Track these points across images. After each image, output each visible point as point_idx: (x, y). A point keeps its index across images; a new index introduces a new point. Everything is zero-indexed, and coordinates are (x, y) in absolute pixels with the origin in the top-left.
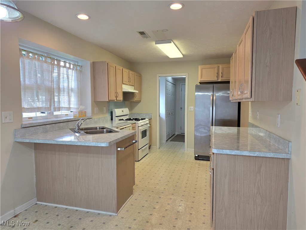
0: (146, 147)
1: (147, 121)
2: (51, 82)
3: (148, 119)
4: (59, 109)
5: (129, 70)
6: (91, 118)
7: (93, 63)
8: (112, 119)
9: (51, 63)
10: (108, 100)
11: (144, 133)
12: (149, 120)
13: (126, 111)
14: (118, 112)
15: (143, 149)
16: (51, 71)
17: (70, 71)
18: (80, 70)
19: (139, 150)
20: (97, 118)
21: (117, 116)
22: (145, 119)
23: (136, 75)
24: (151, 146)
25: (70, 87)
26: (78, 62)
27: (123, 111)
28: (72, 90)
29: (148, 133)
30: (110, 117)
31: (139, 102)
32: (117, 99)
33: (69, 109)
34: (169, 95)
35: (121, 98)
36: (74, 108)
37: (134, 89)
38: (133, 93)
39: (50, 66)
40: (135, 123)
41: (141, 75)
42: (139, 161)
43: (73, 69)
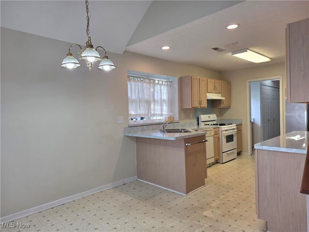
0: (233, 152)
1: (234, 126)
2: (149, 96)
4: (154, 115)
5: (214, 80)
6: (178, 122)
7: (181, 78)
8: (198, 124)
9: (149, 83)
10: (191, 108)
11: (230, 138)
12: (236, 125)
13: (213, 117)
14: (203, 117)
15: (228, 152)
16: (149, 88)
17: (162, 87)
18: (170, 85)
19: (223, 153)
20: (183, 123)
21: (202, 121)
22: (232, 124)
23: (223, 83)
24: (242, 152)
25: (163, 98)
26: (169, 79)
27: (209, 117)
28: (164, 100)
29: (235, 138)
30: (196, 122)
31: (229, 108)
32: (201, 106)
33: (162, 115)
34: (268, 100)
35: (205, 104)
36: (165, 114)
37: (222, 96)
38: (220, 100)
39: (148, 84)
40: (219, 128)
41: (230, 82)
42: (223, 163)
43: (165, 85)
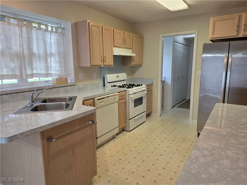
0: (142, 116)
1: (144, 87)
2: (20, 47)
3: (145, 86)
4: (32, 76)
5: (133, 33)
6: (74, 85)
7: (76, 23)
8: (104, 86)
9: (18, 25)
10: (89, 66)
11: (138, 102)
12: (147, 86)
13: (123, 76)
14: (110, 77)
15: (136, 118)
16: (19, 34)
18: (62, 33)
19: (130, 119)
20: (82, 85)
21: (109, 82)
22: (142, 85)
23: (135, 37)
24: (152, 113)
25: (48, 52)
26: (60, 24)
27: (118, 77)
28: (52, 55)
29: (144, 101)
31: (140, 66)
32: (105, 64)
33: (47, 75)
34: (179, 58)
35: (110, 62)
36: (55, 74)
37: (132, 52)
38: (130, 57)
39: (17, 28)
40: (126, 91)
41: (143, 36)
42: (130, 131)
